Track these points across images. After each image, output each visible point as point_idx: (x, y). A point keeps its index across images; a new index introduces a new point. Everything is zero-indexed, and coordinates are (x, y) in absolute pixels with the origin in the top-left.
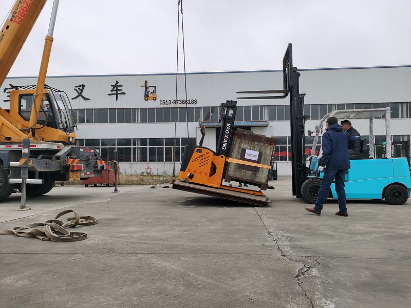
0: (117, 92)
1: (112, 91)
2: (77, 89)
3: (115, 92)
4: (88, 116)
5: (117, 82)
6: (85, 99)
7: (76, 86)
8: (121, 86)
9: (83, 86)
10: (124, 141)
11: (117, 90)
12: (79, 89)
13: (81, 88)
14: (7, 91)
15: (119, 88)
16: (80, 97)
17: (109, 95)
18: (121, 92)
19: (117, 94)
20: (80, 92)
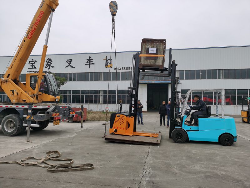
0: (90, 63)
1: (87, 62)
3: (89, 63)
4: (74, 77)
5: (90, 57)
6: (72, 67)
7: (67, 60)
8: (92, 59)
9: (71, 60)
10: (93, 91)
11: (90, 62)
12: (69, 62)
14: (31, 63)
15: (91, 60)
17: (85, 64)
18: (92, 63)
19: (90, 64)
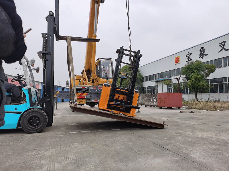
2: (221, 45)
6: (226, 50)
7: (220, 44)
9: (225, 42)
12: (222, 45)
13: (223, 43)
14: (187, 56)
16: (223, 50)
20: (222, 46)
